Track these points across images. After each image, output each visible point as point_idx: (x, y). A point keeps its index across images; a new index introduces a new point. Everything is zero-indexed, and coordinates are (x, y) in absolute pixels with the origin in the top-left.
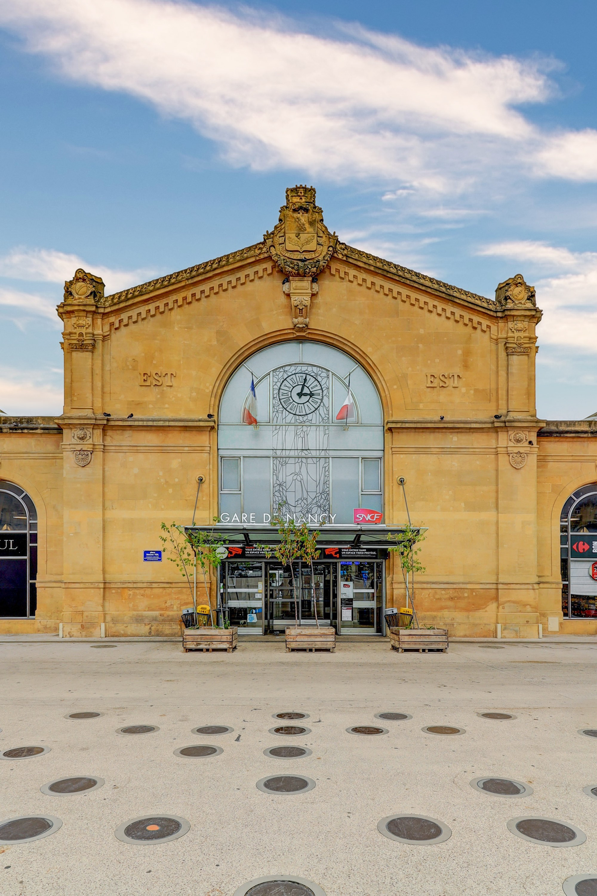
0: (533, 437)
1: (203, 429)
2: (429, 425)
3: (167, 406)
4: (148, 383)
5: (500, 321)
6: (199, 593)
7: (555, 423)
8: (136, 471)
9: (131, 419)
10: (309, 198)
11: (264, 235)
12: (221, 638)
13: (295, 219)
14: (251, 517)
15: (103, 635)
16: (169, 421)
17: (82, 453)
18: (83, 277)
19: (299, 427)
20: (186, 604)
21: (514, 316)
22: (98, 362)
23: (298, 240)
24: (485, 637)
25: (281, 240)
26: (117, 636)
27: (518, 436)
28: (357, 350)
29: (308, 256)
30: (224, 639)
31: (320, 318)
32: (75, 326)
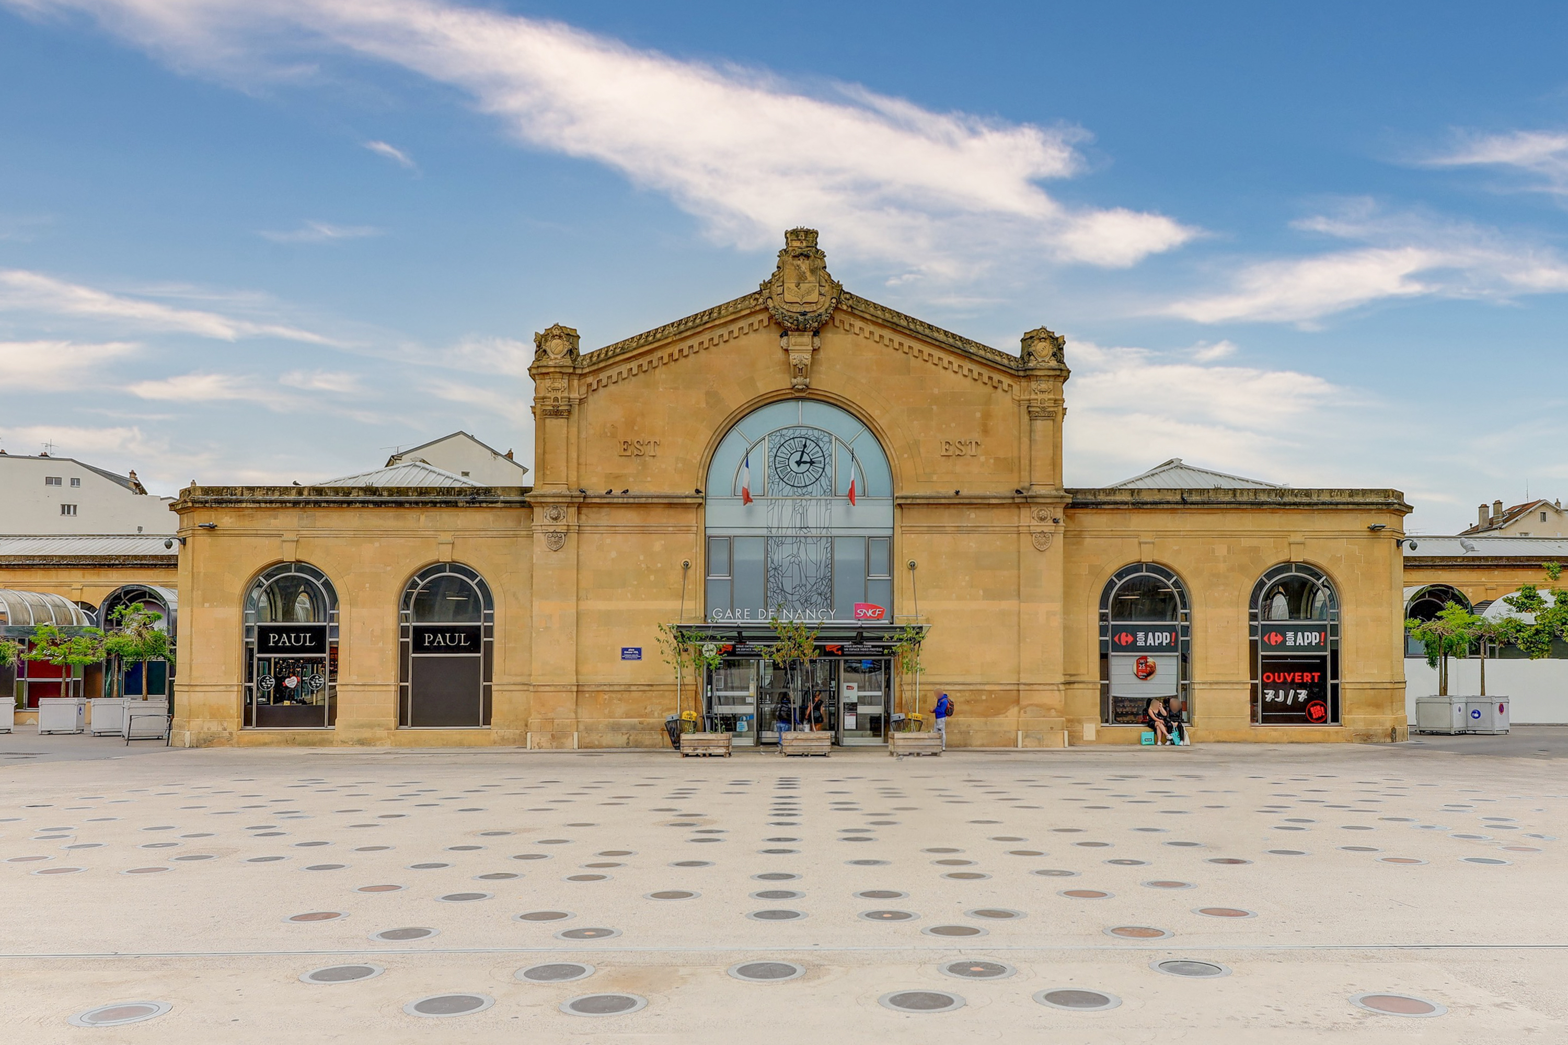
0: (1059, 513)
1: (689, 506)
2: (943, 501)
3: (649, 479)
4: (628, 453)
5: (1023, 380)
6: (682, 697)
7: (1093, 492)
8: (614, 554)
9: (610, 496)
10: (811, 241)
11: (760, 285)
12: (718, 743)
13: (795, 267)
14: (746, 613)
15: (576, 746)
16: (652, 498)
17: (555, 534)
18: (560, 334)
19: (798, 501)
20: (669, 710)
21: (1037, 376)
22: (574, 430)
23: (798, 291)
24: (1006, 746)
25: (780, 290)
26: (591, 747)
27: (1041, 513)
28: (864, 413)
29: (807, 308)
30: (721, 743)
31: (822, 376)
32: (550, 389)
